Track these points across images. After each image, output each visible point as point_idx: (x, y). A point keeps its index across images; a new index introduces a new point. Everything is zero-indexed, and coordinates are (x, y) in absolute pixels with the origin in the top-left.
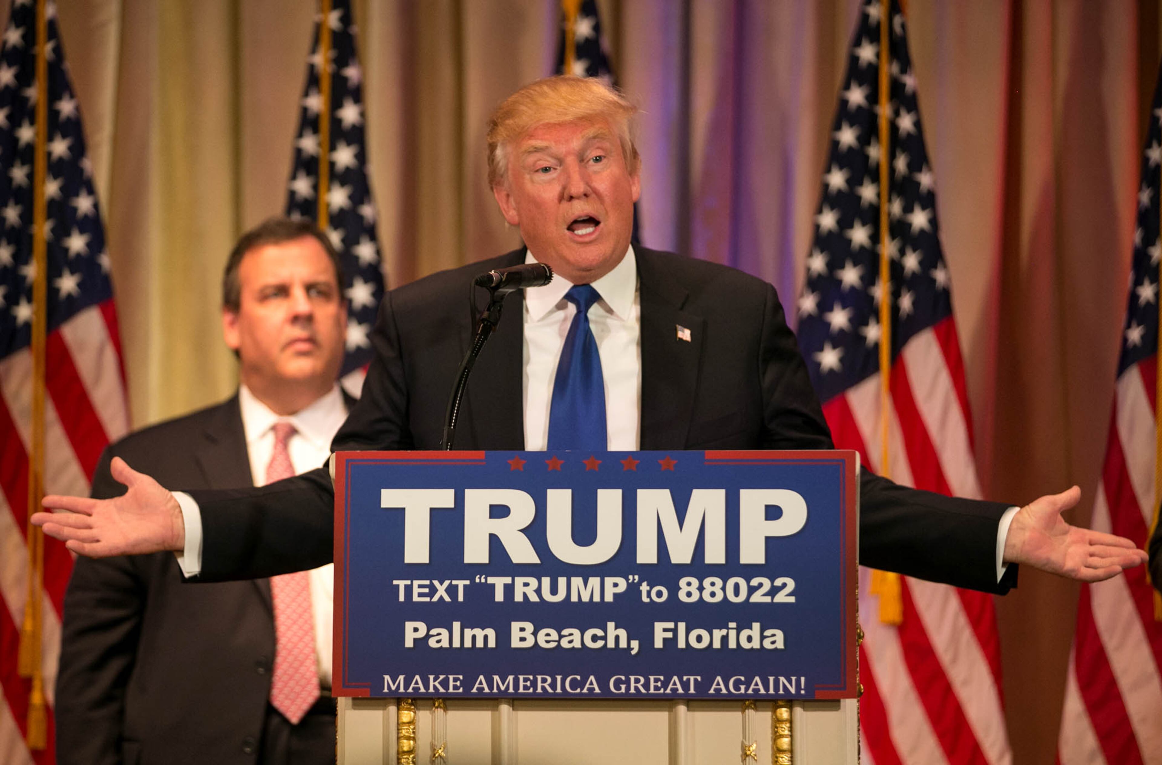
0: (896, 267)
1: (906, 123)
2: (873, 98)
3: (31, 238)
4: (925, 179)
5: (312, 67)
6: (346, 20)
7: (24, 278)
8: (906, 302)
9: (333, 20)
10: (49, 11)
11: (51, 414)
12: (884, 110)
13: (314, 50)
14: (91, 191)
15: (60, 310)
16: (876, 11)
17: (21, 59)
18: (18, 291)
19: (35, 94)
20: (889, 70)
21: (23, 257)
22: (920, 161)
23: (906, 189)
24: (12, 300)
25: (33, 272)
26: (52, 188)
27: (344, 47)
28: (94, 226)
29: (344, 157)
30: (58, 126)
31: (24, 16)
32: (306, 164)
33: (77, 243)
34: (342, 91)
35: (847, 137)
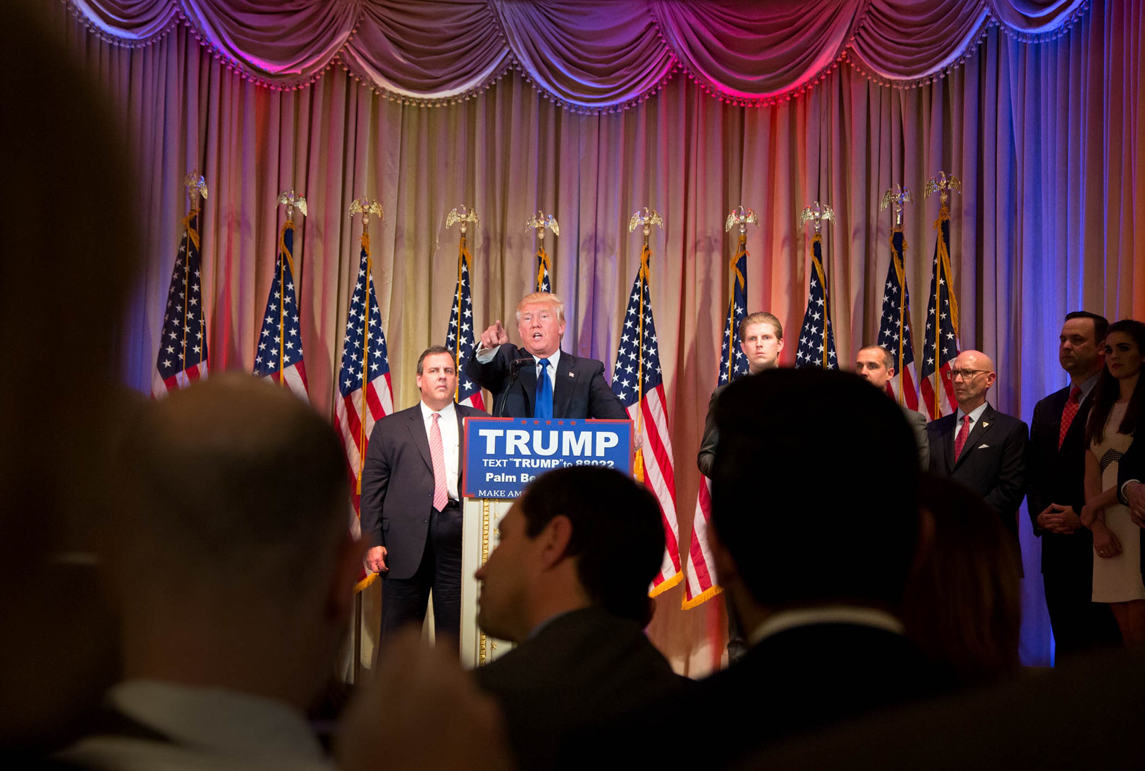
0: (644, 367)
1: (648, 320)
2: (638, 312)
3: (363, 351)
4: (654, 339)
5: (456, 297)
6: (467, 283)
7: (360, 365)
8: (647, 378)
9: (462, 283)
10: (370, 278)
11: (368, 409)
12: (641, 316)
13: (456, 293)
14: (383, 337)
15: (372, 375)
16: (639, 284)
17: (361, 294)
18: (358, 369)
19: (365, 305)
20: (643, 303)
21: (360, 358)
22: (652, 332)
23: (648, 342)
24: (356, 372)
25: (363, 363)
26: (370, 336)
27: (466, 291)
28: (383, 348)
29: (465, 327)
30: (372, 315)
31: (362, 280)
32: (453, 329)
33: (378, 354)
34: (466, 306)
35: (629, 324)
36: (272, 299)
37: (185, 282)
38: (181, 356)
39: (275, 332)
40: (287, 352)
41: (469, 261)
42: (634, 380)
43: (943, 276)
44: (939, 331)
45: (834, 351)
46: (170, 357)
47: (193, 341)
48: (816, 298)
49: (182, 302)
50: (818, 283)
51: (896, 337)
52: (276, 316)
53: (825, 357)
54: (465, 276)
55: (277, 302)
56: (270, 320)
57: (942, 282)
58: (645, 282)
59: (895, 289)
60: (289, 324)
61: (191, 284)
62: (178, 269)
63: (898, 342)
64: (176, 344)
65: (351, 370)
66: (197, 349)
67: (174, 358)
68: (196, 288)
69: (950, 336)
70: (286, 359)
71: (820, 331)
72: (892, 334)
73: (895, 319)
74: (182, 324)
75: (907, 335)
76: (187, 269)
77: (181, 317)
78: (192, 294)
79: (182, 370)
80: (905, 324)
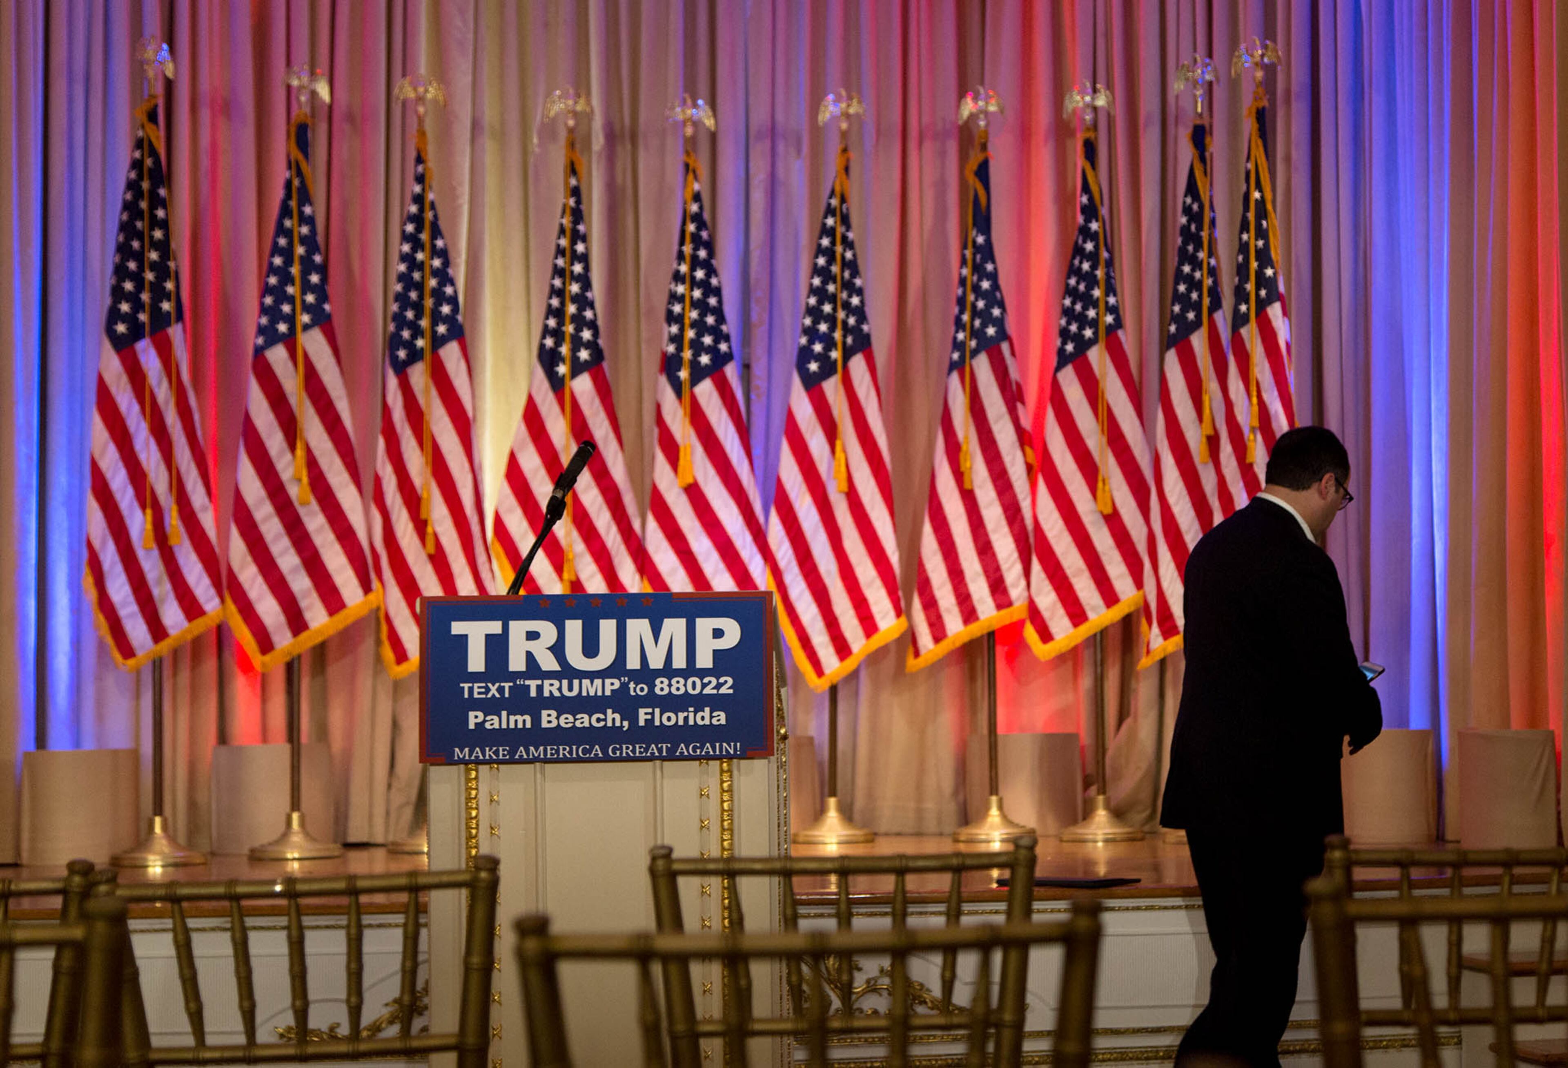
0: (845, 323)
1: (849, 255)
2: (833, 243)
3: (423, 306)
4: (858, 282)
5: (562, 225)
6: (578, 202)
7: (420, 326)
8: (849, 340)
9: (572, 202)
10: (429, 196)
11: (434, 392)
12: (839, 249)
13: (563, 217)
14: (453, 284)
15: (438, 342)
16: (834, 202)
17: (418, 220)
18: (417, 332)
19: (424, 236)
20: (840, 230)
21: (419, 316)
22: (855, 273)
23: (849, 287)
24: (414, 337)
25: (424, 323)
26: (433, 283)
27: (577, 215)
28: (453, 301)
29: (578, 268)
30: (436, 252)
31: (419, 199)
32: (559, 272)
33: (446, 309)
34: (577, 237)
35: (821, 261)
36: (281, 230)
37: (144, 205)
38: (143, 317)
39: (286, 278)
40: (306, 308)
41: (582, 169)
42: (830, 343)
43: (1259, 187)
44: (1254, 265)
45: (1115, 295)
46: (124, 318)
47: (159, 293)
48: (1088, 220)
49: (140, 236)
50: (1091, 199)
51: (1198, 275)
52: (288, 254)
53: (1102, 305)
54: (576, 192)
55: (288, 234)
56: (278, 261)
57: (1257, 195)
58: (843, 200)
59: (1195, 207)
60: (308, 266)
61: (152, 207)
62: (133, 186)
63: (1200, 282)
64: (134, 299)
65: (406, 334)
66: (166, 306)
67: (131, 319)
68: (160, 213)
69: (1269, 272)
70: (306, 318)
71: (1094, 267)
72: (1193, 270)
73: (1196, 250)
74: (141, 268)
75: (1213, 272)
76: (145, 185)
77: (139, 257)
78: (155, 223)
79: (144, 337)
80: (1210, 254)
